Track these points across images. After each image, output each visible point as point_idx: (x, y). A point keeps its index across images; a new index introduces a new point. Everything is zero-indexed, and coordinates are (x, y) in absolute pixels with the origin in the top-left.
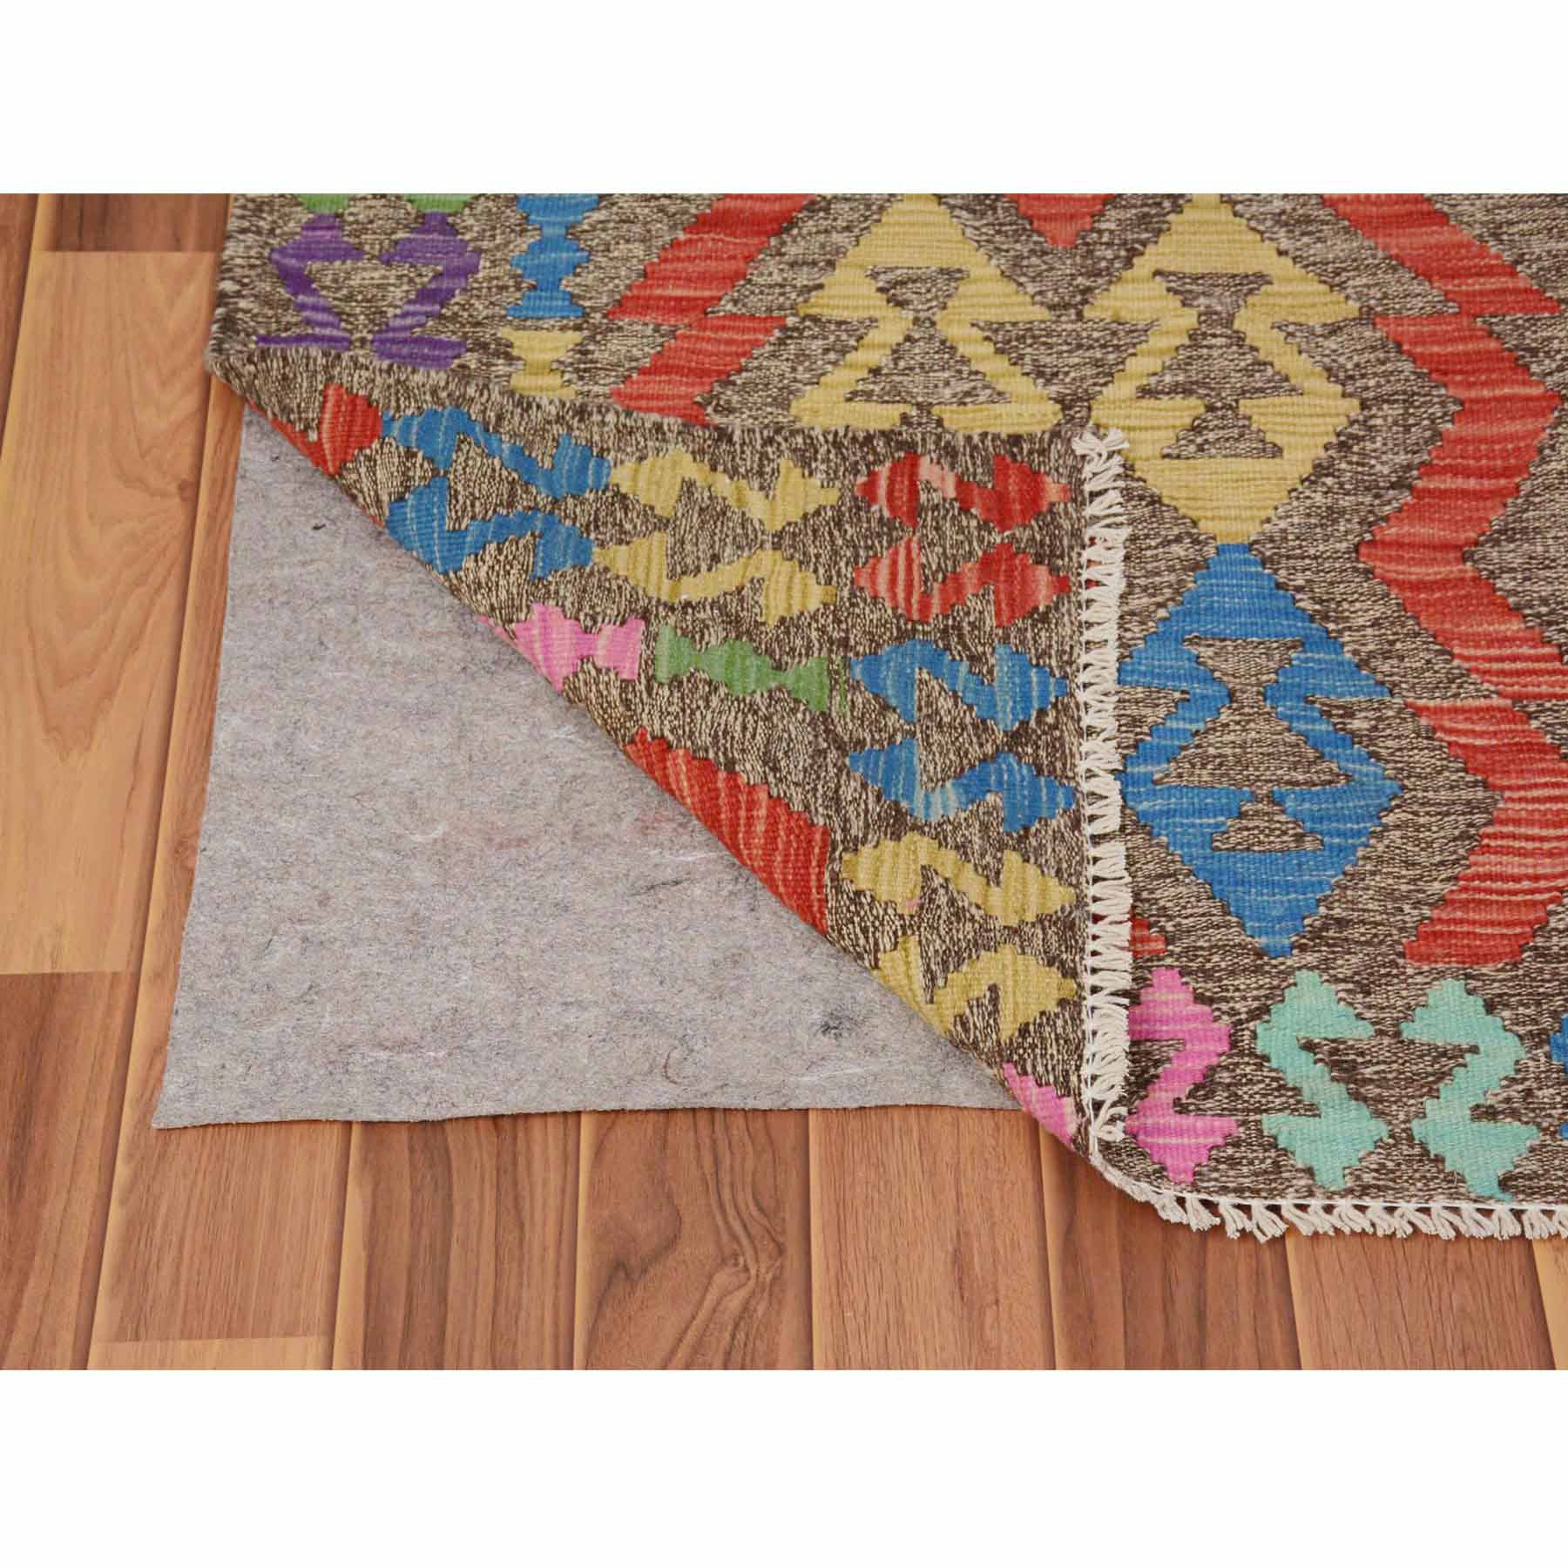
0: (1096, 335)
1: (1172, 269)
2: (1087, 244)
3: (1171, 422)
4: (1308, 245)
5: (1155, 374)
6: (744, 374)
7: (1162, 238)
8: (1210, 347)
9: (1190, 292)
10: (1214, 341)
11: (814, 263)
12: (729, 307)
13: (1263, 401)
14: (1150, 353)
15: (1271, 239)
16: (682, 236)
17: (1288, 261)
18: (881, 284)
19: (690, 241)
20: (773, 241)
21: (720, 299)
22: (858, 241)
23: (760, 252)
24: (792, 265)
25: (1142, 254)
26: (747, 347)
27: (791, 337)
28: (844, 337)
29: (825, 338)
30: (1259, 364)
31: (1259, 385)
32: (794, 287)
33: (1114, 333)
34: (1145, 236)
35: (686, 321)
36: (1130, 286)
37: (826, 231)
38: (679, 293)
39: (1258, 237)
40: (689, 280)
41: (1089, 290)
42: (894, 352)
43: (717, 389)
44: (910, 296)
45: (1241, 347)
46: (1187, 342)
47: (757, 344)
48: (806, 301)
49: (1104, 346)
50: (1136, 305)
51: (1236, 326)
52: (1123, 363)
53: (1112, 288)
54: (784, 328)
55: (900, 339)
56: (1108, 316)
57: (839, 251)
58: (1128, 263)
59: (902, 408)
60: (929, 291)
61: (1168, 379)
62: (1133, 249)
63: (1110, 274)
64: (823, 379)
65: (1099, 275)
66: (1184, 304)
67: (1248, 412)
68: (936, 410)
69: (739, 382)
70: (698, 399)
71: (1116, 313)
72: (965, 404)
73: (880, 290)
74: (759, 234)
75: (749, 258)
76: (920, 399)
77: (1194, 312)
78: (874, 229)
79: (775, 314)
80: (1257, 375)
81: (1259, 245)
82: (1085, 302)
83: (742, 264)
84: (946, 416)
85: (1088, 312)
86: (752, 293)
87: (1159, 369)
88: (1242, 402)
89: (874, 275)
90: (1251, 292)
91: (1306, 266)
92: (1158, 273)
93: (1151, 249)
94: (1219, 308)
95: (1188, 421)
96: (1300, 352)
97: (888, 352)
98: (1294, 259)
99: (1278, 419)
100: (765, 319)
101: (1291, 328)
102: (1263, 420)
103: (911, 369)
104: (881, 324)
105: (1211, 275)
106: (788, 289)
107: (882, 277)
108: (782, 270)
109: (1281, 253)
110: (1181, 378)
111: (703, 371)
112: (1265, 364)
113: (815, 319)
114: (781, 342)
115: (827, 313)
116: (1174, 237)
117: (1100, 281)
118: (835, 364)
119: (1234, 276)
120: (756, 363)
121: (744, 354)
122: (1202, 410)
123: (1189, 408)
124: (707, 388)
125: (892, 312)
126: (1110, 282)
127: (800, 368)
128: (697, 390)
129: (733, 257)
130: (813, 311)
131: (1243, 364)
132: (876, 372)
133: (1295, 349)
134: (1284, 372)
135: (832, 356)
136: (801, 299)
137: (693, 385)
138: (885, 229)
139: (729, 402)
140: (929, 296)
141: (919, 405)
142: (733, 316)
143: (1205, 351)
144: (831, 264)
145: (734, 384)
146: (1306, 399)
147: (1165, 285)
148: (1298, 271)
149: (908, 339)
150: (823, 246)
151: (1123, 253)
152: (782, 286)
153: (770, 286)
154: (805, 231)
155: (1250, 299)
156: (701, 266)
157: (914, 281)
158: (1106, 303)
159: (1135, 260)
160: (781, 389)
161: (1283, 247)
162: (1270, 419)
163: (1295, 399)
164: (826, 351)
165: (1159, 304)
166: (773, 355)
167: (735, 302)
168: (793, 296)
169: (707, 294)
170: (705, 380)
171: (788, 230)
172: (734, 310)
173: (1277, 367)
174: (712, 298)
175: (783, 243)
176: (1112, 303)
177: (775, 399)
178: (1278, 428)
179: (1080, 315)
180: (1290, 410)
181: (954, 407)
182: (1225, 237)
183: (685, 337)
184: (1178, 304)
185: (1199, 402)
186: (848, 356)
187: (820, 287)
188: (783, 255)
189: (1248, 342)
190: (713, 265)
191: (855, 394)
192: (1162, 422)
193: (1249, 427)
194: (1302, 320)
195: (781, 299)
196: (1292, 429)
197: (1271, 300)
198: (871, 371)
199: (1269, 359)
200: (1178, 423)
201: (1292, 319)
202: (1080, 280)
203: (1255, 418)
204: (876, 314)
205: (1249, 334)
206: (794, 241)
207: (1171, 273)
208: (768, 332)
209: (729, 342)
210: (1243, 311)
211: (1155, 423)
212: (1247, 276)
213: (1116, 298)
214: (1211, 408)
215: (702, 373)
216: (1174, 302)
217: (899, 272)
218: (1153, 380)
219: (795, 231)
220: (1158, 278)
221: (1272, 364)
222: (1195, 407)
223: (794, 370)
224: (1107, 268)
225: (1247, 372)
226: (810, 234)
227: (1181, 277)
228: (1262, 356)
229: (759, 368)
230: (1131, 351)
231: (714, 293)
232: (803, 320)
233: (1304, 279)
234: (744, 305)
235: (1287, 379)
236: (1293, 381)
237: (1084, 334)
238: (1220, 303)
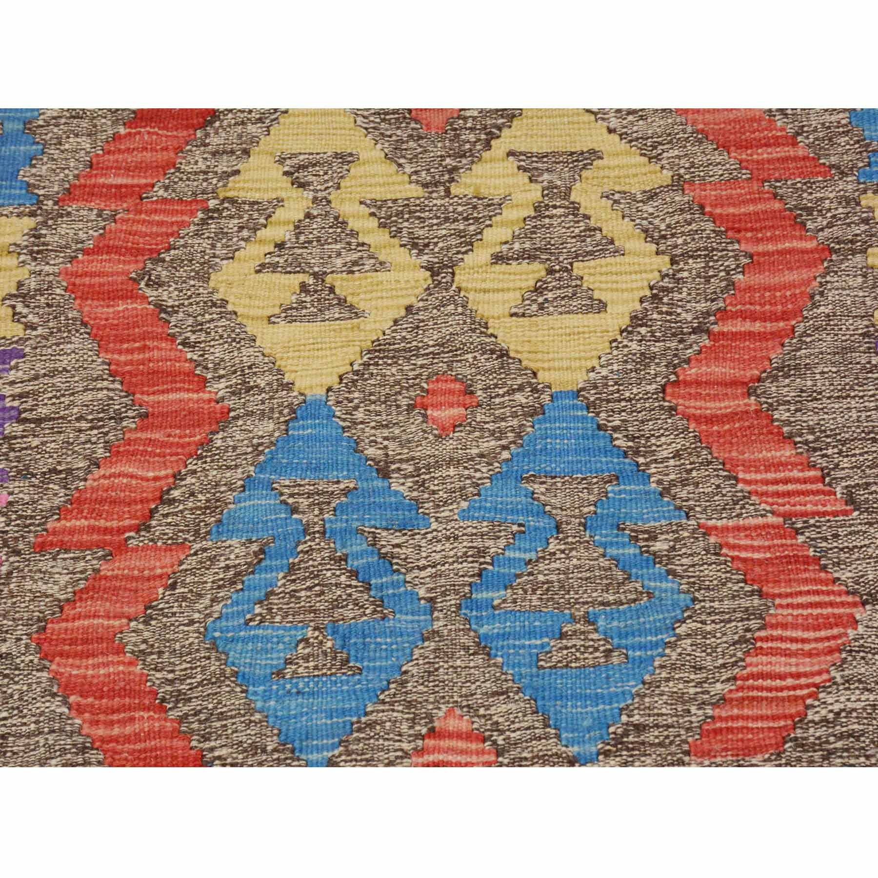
0: (460, 209)
1: (522, 149)
2: (456, 129)
3: (518, 284)
4: (632, 123)
5: (506, 243)
6: (172, 252)
7: (515, 122)
8: (550, 217)
9: (537, 169)
10: (554, 211)
11: (232, 152)
12: (161, 192)
13: (592, 263)
14: (503, 224)
15: (603, 119)
16: (122, 131)
17: (617, 138)
18: (286, 169)
19: (130, 134)
20: (199, 133)
21: (153, 186)
22: (269, 131)
23: (187, 144)
24: (214, 154)
25: (498, 137)
26: (175, 228)
27: (212, 218)
28: (256, 215)
29: (241, 217)
30: (590, 230)
31: (590, 248)
32: (216, 173)
33: (475, 207)
34: (501, 121)
35: (125, 205)
36: (489, 166)
37: (243, 123)
38: (120, 181)
39: (592, 118)
40: (128, 169)
41: (455, 169)
42: (297, 227)
43: (149, 266)
44: (311, 178)
45: (575, 215)
46: (533, 214)
47: (182, 224)
48: (225, 186)
49: (466, 219)
50: (492, 182)
51: (572, 199)
52: (480, 233)
53: (474, 167)
54: (206, 210)
55: (301, 217)
56: (470, 192)
57: (254, 140)
58: (488, 146)
59: (301, 277)
60: (326, 173)
61: (517, 246)
62: (491, 133)
63: (472, 156)
64: (237, 253)
65: (464, 156)
66: (531, 181)
67: (581, 273)
68: (329, 279)
69: (168, 259)
70: (133, 275)
71: (477, 188)
72: (353, 272)
73: (286, 173)
74: (187, 127)
75: (179, 150)
76: (316, 269)
77: (539, 187)
78: (281, 120)
79: (199, 197)
80: (589, 240)
81: (593, 125)
82: (452, 180)
83: (172, 155)
84: (337, 284)
85: (455, 190)
86: (181, 179)
87: (510, 238)
88: (575, 265)
89: (281, 161)
90: (585, 167)
91: (630, 141)
92: (511, 153)
93: (506, 132)
94: (559, 183)
95: (531, 283)
96: (623, 217)
97: (292, 228)
98: (621, 135)
99: (603, 278)
100: (191, 202)
101: (617, 196)
102: (592, 279)
103: (310, 242)
104: (286, 204)
105: (554, 154)
106: (211, 175)
107: (288, 162)
108: (206, 159)
109: (610, 131)
110: (527, 245)
111: (138, 250)
112: (595, 229)
113: (233, 201)
114: (204, 222)
115: (242, 195)
116: (525, 121)
117: (464, 161)
118: (246, 240)
119: (572, 154)
120: (182, 242)
121: (172, 235)
122: (543, 273)
123: (534, 272)
124: (141, 265)
125: (296, 193)
126: (473, 162)
127: (219, 245)
128: (132, 267)
129: (166, 149)
130: (230, 194)
131: (577, 231)
132: (280, 246)
133: (620, 214)
134: (610, 235)
135: (245, 233)
136: (221, 184)
137: (129, 262)
138: (291, 119)
139: (158, 277)
140: (326, 177)
141: (315, 275)
142: (164, 201)
143: (547, 220)
144: (246, 152)
145: (163, 261)
146: (626, 259)
147: (516, 164)
148: (623, 146)
149: (308, 216)
150: (240, 136)
151: (483, 137)
152: (205, 173)
153: (196, 173)
154: (225, 123)
155: (585, 173)
156: (139, 157)
157: (314, 165)
158: (468, 181)
159: (493, 143)
160: (202, 264)
161: (612, 126)
162: (598, 278)
163: (619, 259)
164: (241, 228)
165: (511, 181)
166: (197, 234)
167: (166, 188)
168: (214, 181)
169: (143, 181)
170: (140, 258)
171: (211, 123)
172: (165, 195)
173: (604, 232)
174: (146, 185)
175: (207, 135)
176: (474, 180)
177: (197, 273)
178: (603, 286)
179: (448, 191)
180: (614, 270)
181: (344, 275)
182: (566, 120)
183: (123, 220)
184: (527, 180)
185: (541, 266)
186: (258, 233)
187: (237, 172)
188: (208, 144)
189: (582, 211)
190: (148, 155)
191: (263, 266)
192: (511, 285)
193: (581, 286)
194: (626, 188)
195: (205, 184)
196: (615, 286)
197: (601, 173)
198: (277, 245)
199: (599, 225)
200: (524, 285)
201: (617, 188)
202: (448, 160)
203: (585, 278)
204: (283, 194)
205: (583, 204)
206: (217, 133)
207: (521, 153)
208: (192, 213)
209: (161, 224)
210: (578, 184)
211: (506, 286)
212: (582, 153)
213: (477, 176)
214: (550, 271)
215: (139, 252)
216: (524, 178)
217: (301, 157)
218: (505, 248)
219: (217, 124)
220: (511, 158)
221: (601, 230)
222: (539, 271)
223: (213, 246)
224: (471, 150)
225: (582, 238)
226: (230, 126)
227: (529, 155)
228: (592, 223)
229: (185, 246)
230: (488, 222)
231: (149, 181)
232: (223, 201)
233: (628, 153)
234: (174, 191)
235: (612, 242)
236: (617, 243)
237: (451, 209)
238: (560, 178)
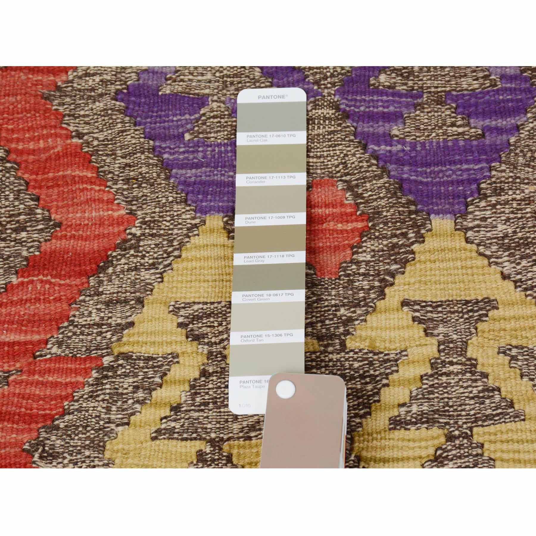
0: (356, 365)
1: (417, 298)
2: (349, 275)
3: (418, 453)
4: (525, 268)
5: (403, 405)
6: (67, 417)
7: (408, 268)
8: (448, 374)
9: (432, 320)
10: (451, 368)
11: (126, 302)
12: (55, 350)
13: (492, 429)
14: (401, 383)
15: (497, 264)
16: (15, 280)
17: (511, 285)
18: (181, 320)
19: (22, 283)
20: (92, 281)
21: (46, 342)
22: (162, 278)
23: (80, 293)
24: (108, 304)
25: (392, 284)
26: (70, 391)
27: (106, 377)
28: (151, 374)
29: (136, 375)
30: (488, 390)
31: (489, 412)
32: (110, 325)
33: (371, 364)
34: (394, 267)
35: (18, 365)
36: (383, 316)
37: (136, 269)
38: (12, 337)
39: (486, 262)
40: (20, 323)
41: (350, 320)
42: (192, 387)
43: (44, 435)
44: (205, 330)
45: (473, 373)
46: (430, 372)
47: (75, 386)
48: (119, 340)
49: (362, 377)
50: (386, 335)
51: (469, 355)
52: (378, 393)
53: (368, 317)
54: (101, 368)
55: (197, 374)
56: (365, 345)
57: (148, 288)
58: (382, 295)
59: (199, 445)
60: (220, 324)
61: (415, 409)
62: (383, 280)
63: (366, 305)
64: (132, 418)
65: (358, 305)
66: (427, 335)
67: (481, 440)
68: (226, 446)
69: (62, 425)
70: (26, 447)
71: (373, 340)
72: (250, 438)
73: (180, 325)
74: (80, 274)
75: (71, 301)
76: (213, 435)
77: (434, 341)
78: (175, 266)
79: (94, 354)
80: (487, 401)
81: (487, 269)
82: (347, 333)
83: (65, 306)
84: (235, 452)
85: (350, 344)
86: (75, 334)
87: (407, 400)
88: (475, 430)
89: (175, 311)
90: (480, 319)
91: (526, 290)
92: (405, 303)
93: (399, 279)
94: (455, 337)
95: (431, 451)
96: (522, 376)
97: (187, 388)
98: (515, 282)
99: (505, 446)
100: (85, 360)
101: (514, 352)
102: (492, 447)
103: (206, 404)
104: (181, 359)
105: (450, 303)
106: (105, 328)
107: (182, 312)
108: (99, 310)
109: (505, 277)
110: (425, 408)
111: (31, 416)
112: (493, 390)
113: (127, 357)
114: (98, 382)
115: (136, 349)
116: (418, 265)
117: (359, 312)
118: (142, 402)
119: (467, 302)
120: (76, 406)
121: (66, 398)
122: (443, 439)
123: (433, 438)
124: (34, 435)
125: (190, 347)
126: (367, 313)
127: (114, 408)
128: (25, 437)
129: (59, 299)
130: (125, 349)
131: (475, 391)
132: (176, 408)
133: (518, 372)
134: (509, 396)
135: (140, 394)
136: (115, 338)
137: (22, 431)
138: (185, 264)
139: (53, 447)
140: (221, 329)
141: (212, 442)
142: (58, 358)
143: (444, 379)
144: (140, 302)
145: (57, 428)
146: (526, 425)
147: (411, 314)
148: (519, 294)
149: (204, 373)
150: (133, 284)
151: (377, 284)
152: (99, 325)
153: (90, 326)
154: (118, 269)
155: (480, 326)
156: (31, 308)
157: (209, 316)
158: (364, 334)
159: (387, 290)
160: (97, 431)
161: (506, 272)
162: (499, 446)
163: (519, 425)
164: (136, 388)
165: (406, 334)
166: (92, 396)
167: (60, 344)
168: (108, 335)
169: (36, 337)
170: (33, 426)
171: (104, 269)
172: (59, 352)
173: (503, 394)
174: (39, 342)
175: (100, 283)
176: (369, 333)
177: (92, 441)
178: (505, 456)
179: (343, 344)
180: (515, 437)
181: (241, 442)
182: (459, 264)
183: (16, 382)
184: (422, 334)
185: (441, 431)
186: (154, 393)
187: (132, 324)
188: (102, 293)
189: (479, 369)
190: (41, 307)
191: (158, 431)
192: (410, 453)
193: (482, 455)
194: (523, 342)
195: (99, 338)
196: (516, 456)
197: (497, 326)
198: (172, 409)
199: (497, 384)
200: (424, 453)
201: (514, 343)
202: (342, 311)
203: (486, 446)
204: (178, 349)
205: (480, 360)
206: (110, 280)
207: (416, 303)
208: (87, 372)
209: (55, 385)
210: (474, 339)
211: (405, 454)
212: (477, 302)
213: (372, 328)
214: (450, 438)
215: (31, 419)
216: (418, 331)
217: (196, 307)
218: (403, 410)
219: (110, 270)
220: (406, 309)
221: (499, 390)
222: (438, 437)
223: (108, 410)
224: (365, 299)
225: (480, 399)
226: (123, 272)
227: (422, 304)
228: (491, 383)
229: (79, 410)
230: (385, 381)
231: (43, 336)
232: (117, 359)
233: (523, 303)
234: (68, 347)
235: (511, 405)
236: (516, 406)
237: (347, 364)
238: (456, 332)
